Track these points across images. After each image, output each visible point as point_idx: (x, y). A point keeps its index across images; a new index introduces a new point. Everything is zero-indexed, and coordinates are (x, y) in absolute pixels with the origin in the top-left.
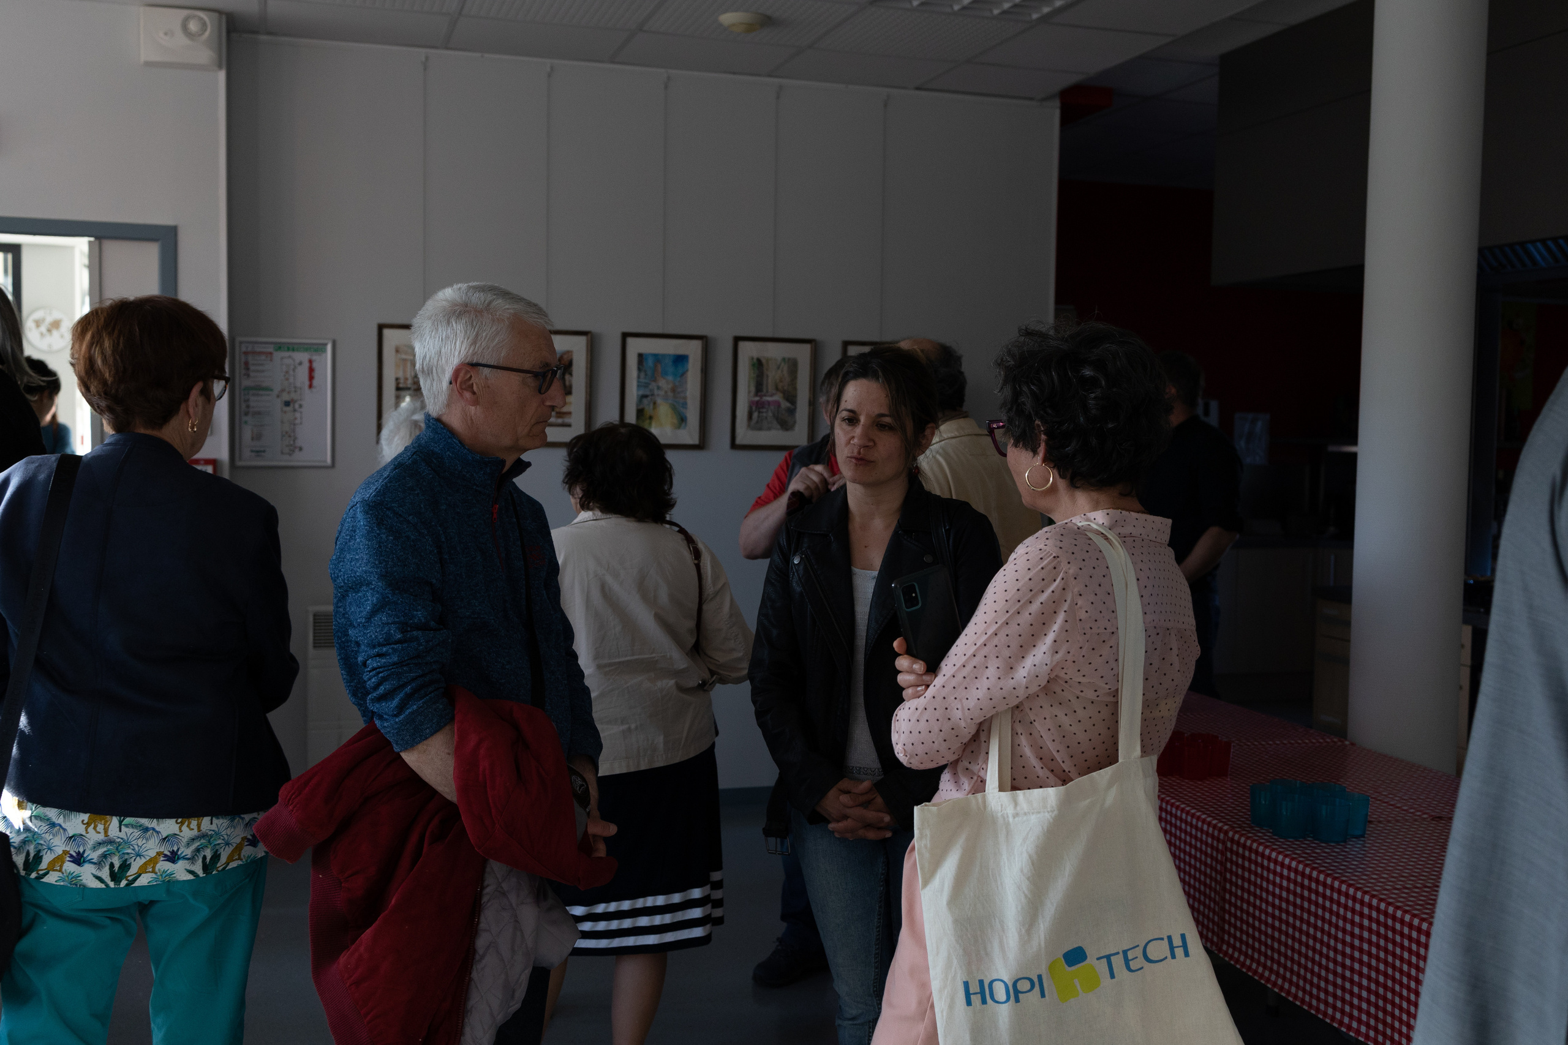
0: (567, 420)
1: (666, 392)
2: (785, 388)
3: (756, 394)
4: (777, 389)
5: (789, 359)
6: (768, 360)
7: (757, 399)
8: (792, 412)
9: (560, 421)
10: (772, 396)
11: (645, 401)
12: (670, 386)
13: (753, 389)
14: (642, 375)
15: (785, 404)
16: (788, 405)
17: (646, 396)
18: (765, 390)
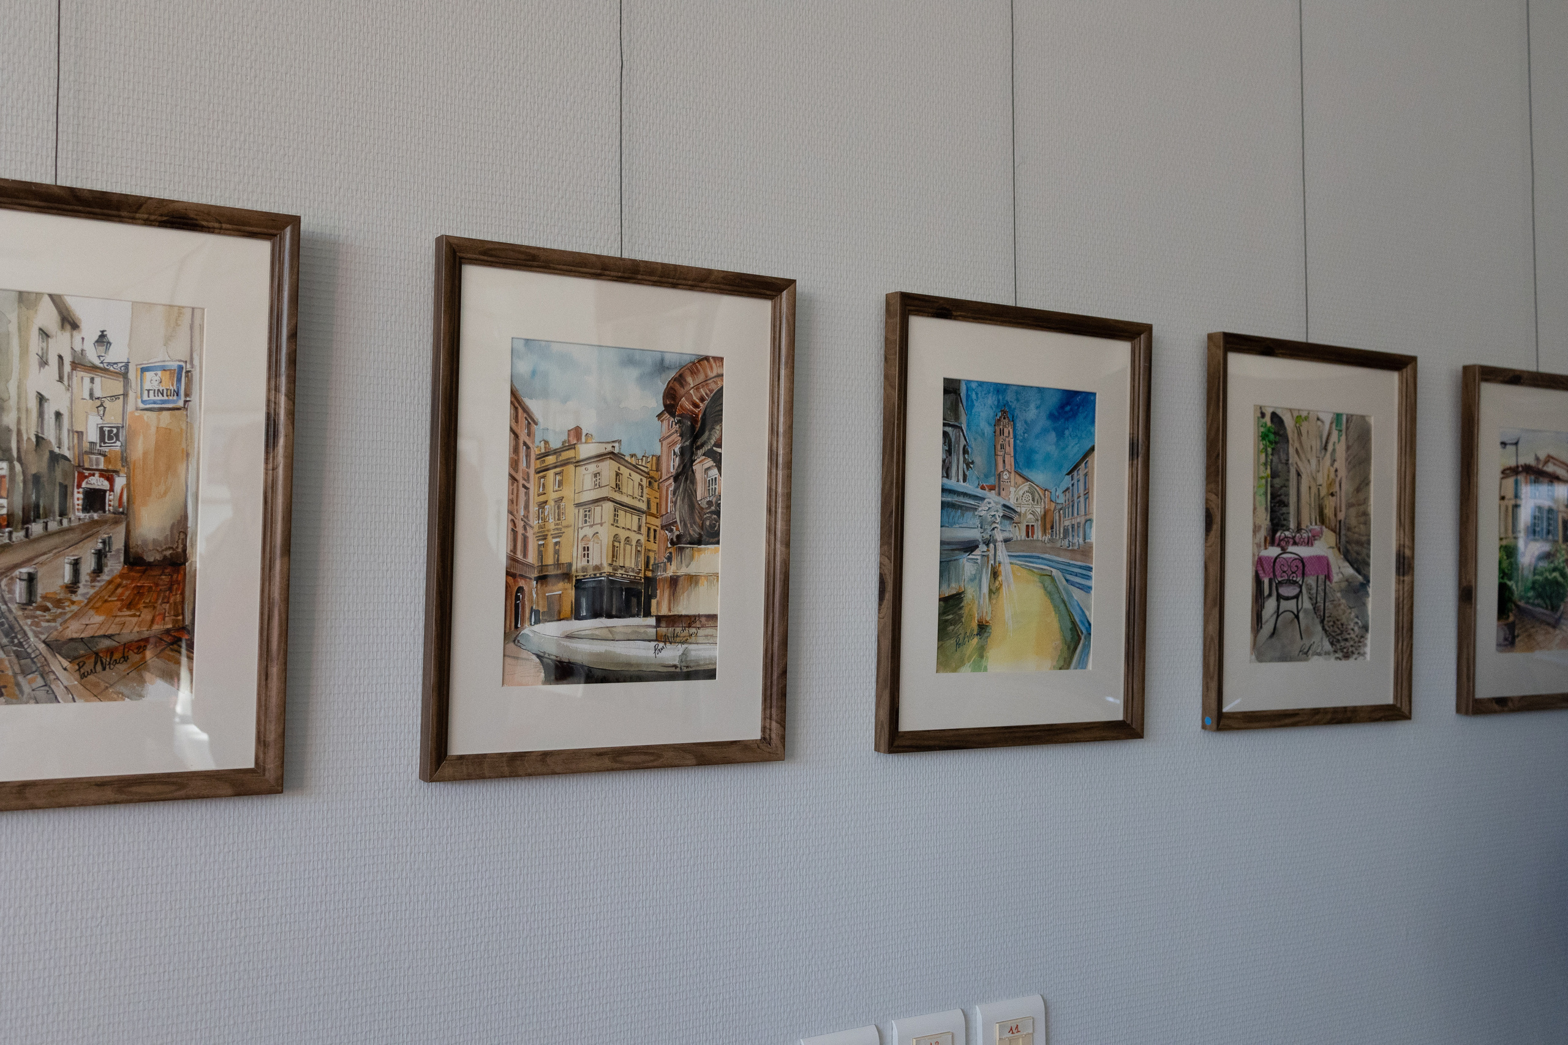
0: (700, 651)
1: (1030, 530)
2: (1341, 516)
3: (1271, 540)
4: (1322, 519)
5: (1349, 418)
6: (1299, 419)
7: (1273, 552)
8: (1358, 590)
9: (671, 654)
10: (1309, 543)
11: (967, 565)
12: (1039, 510)
13: (1265, 520)
14: (958, 464)
15: (1341, 570)
16: (1349, 571)
17: (970, 547)
18: (1292, 525)
